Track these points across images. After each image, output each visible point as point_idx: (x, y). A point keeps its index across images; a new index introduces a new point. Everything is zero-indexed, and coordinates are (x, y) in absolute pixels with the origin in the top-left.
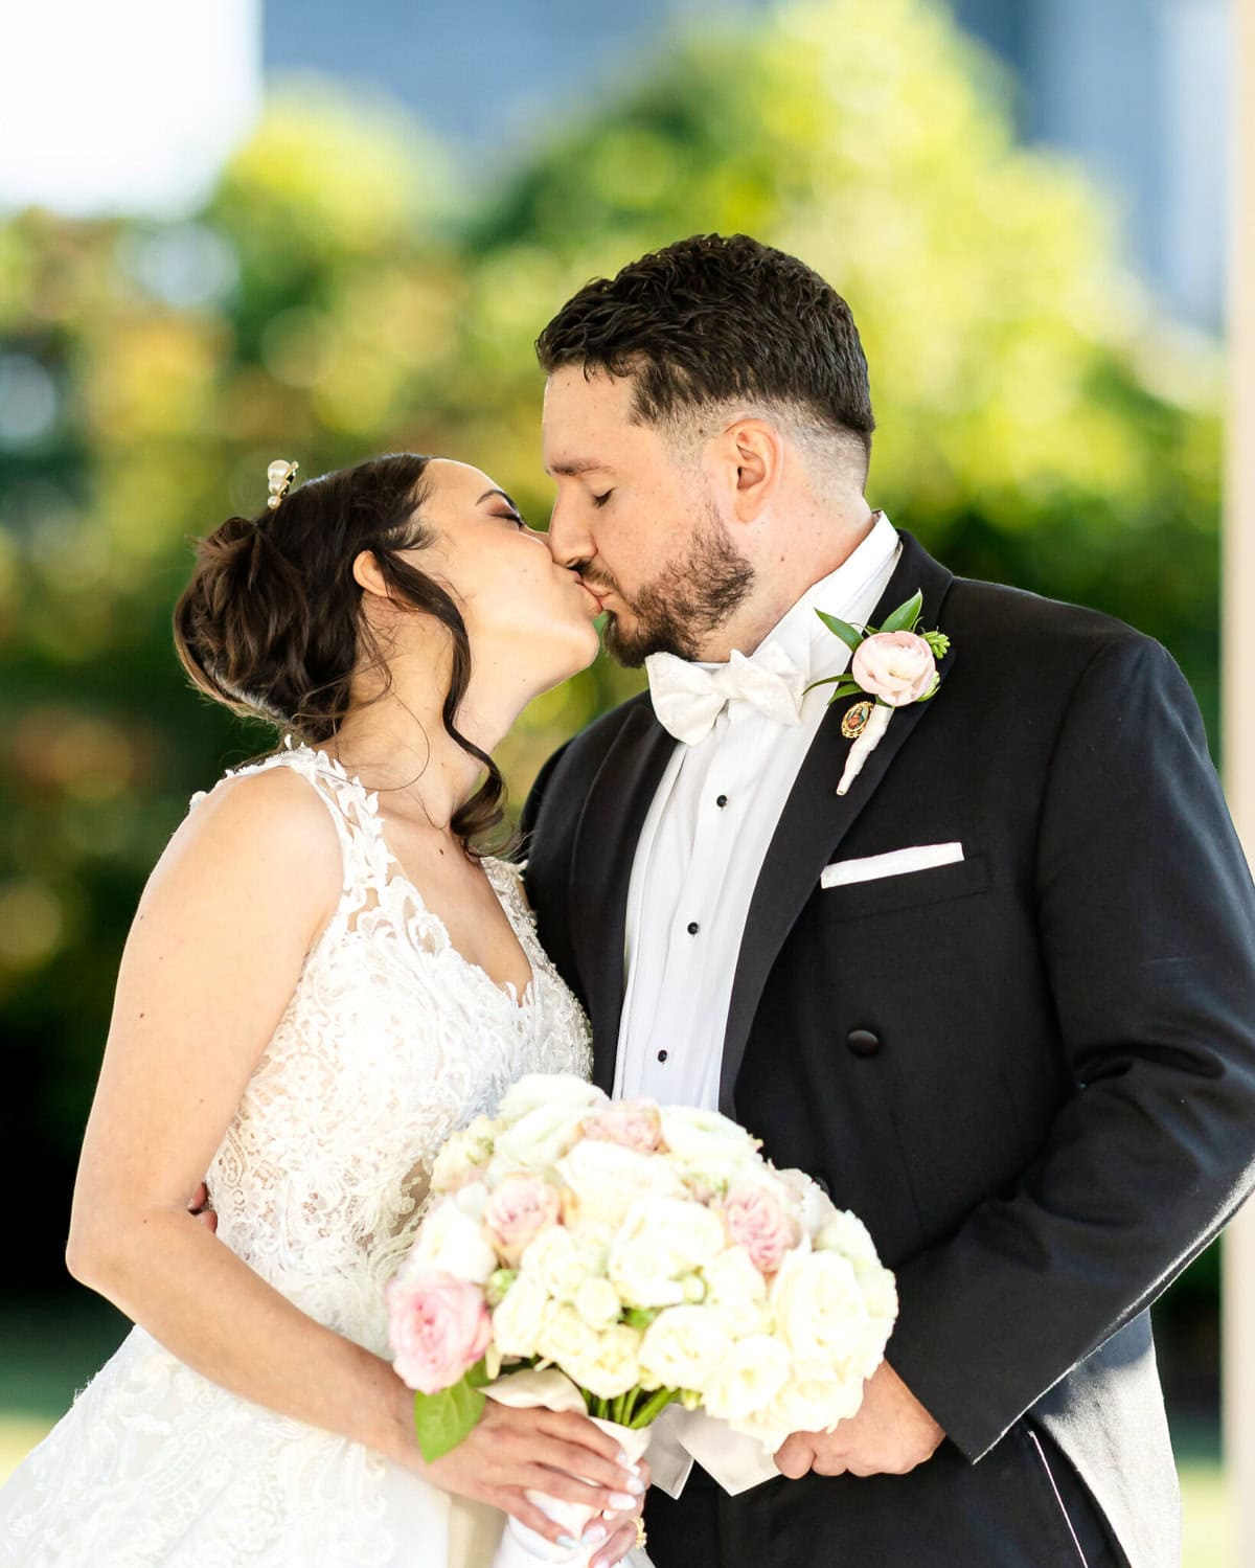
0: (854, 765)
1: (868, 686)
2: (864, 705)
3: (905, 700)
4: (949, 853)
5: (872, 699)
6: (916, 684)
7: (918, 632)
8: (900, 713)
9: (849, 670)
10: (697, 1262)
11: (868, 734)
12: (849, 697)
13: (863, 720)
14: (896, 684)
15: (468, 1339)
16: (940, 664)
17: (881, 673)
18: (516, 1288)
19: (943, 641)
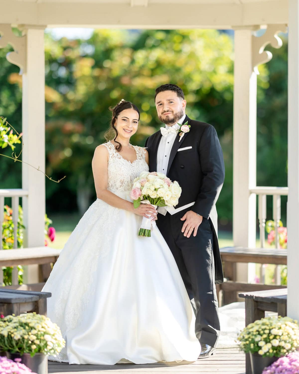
0: (181, 139)
1: (182, 131)
2: (182, 132)
3: (186, 132)
4: (191, 147)
5: (183, 132)
6: (187, 131)
7: (187, 125)
8: (186, 134)
9: (180, 129)
10: (162, 184)
11: (182, 136)
12: (180, 132)
13: (182, 134)
14: (185, 130)
15: (139, 193)
16: (190, 128)
17: (184, 129)
18: (144, 188)
19: (190, 126)
